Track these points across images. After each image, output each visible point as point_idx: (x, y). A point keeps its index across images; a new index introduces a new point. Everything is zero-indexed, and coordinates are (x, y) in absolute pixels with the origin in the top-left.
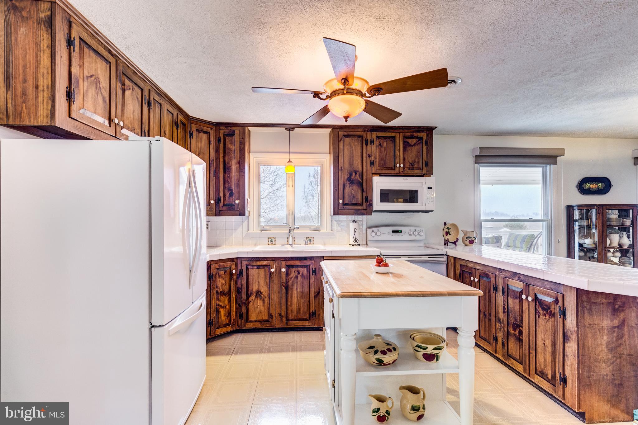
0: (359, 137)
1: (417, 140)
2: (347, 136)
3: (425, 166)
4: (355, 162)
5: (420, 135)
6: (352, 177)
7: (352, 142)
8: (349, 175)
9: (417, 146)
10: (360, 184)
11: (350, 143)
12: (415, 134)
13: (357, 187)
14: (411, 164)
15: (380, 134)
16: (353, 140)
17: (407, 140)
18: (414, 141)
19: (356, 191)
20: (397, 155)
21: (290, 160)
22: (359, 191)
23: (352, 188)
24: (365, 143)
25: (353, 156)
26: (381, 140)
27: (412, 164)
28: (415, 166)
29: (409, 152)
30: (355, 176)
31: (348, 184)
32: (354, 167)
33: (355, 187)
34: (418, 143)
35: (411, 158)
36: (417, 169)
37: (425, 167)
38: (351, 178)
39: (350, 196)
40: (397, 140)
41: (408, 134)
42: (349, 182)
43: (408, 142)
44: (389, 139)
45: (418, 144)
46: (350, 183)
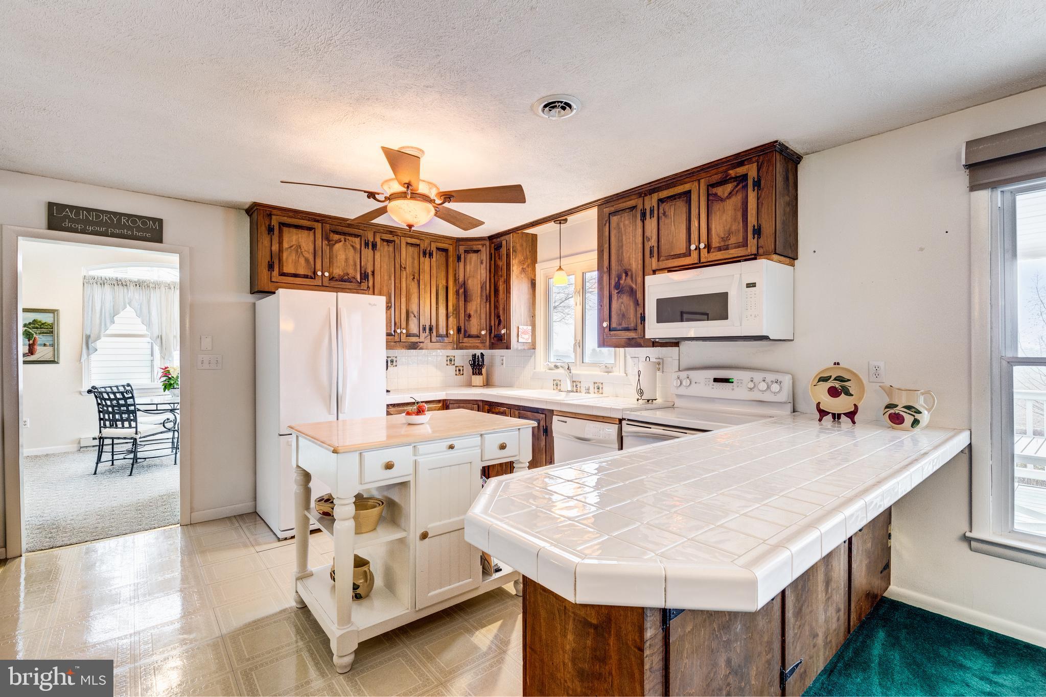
0: (634, 208)
1: (735, 183)
2: (615, 213)
3: (754, 236)
4: (624, 254)
5: (741, 171)
6: (621, 282)
7: (622, 222)
8: (617, 279)
9: (734, 197)
10: (632, 292)
11: (618, 224)
12: (731, 172)
13: (628, 297)
14: (722, 238)
15: (664, 194)
16: (622, 217)
17: (714, 190)
18: (729, 187)
19: (627, 306)
20: (695, 225)
21: (560, 267)
22: (632, 304)
23: (621, 300)
24: (640, 219)
25: (623, 245)
26: (665, 206)
27: (725, 239)
28: (730, 241)
29: (718, 213)
30: (625, 279)
31: (616, 295)
32: (624, 265)
33: (625, 299)
34: (737, 189)
35: (722, 226)
36: (735, 248)
37: (754, 238)
38: (620, 284)
39: (618, 315)
40: (694, 197)
41: (716, 178)
42: (617, 291)
43: (716, 194)
44: (679, 198)
45: (737, 191)
46: (618, 293)
